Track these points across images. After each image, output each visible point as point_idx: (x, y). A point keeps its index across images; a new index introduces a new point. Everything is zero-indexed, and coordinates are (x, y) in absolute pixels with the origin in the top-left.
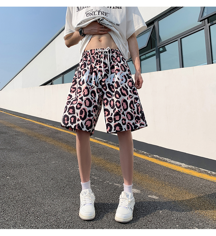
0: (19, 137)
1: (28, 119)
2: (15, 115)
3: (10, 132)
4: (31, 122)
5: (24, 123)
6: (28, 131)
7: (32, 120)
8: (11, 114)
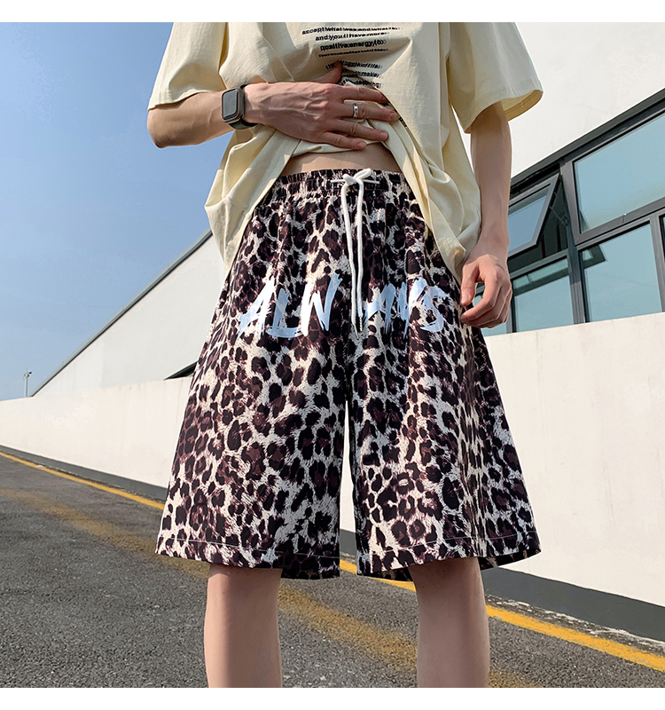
0: (83, 553)
1: (117, 488)
2: (74, 475)
3: (52, 534)
4: (127, 499)
5: (102, 505)
6: (118, 530)
7: (131, 493)
8: (61, 472)
